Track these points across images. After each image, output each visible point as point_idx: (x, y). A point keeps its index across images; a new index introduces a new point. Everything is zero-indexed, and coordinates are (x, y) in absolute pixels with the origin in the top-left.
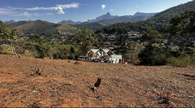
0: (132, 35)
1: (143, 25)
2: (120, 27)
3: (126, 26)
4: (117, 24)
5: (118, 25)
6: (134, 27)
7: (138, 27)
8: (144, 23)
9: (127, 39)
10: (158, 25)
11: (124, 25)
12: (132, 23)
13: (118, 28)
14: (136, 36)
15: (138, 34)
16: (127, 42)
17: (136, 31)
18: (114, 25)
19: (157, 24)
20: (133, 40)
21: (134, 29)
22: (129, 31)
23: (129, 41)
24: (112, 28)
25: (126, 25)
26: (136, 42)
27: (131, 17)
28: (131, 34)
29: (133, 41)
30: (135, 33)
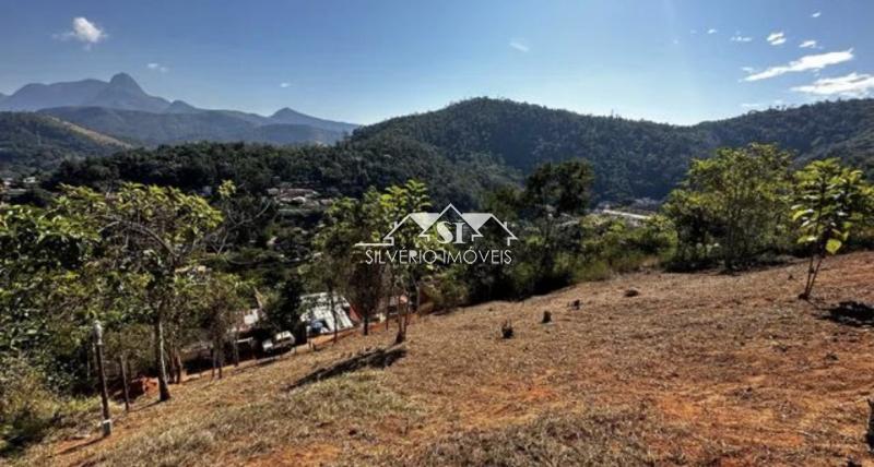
0: (289, 200)
1: (326, 164)
2: (227, 164)
3: (256, 160)
4: (209, 147)
5: (210, 152)
6: (291, 169)
7: (308, 170)
8: (328, 156)
9: (273, 221)
10: (374, 169)
11: (243, 156)
12: (280, 152)
13: (218, 167)
14: (310, 208)
15: (313, 198)
16: (275, 233)
17: (303, 184)
18: (186, 152)
19: (371, 165)
20: (297, 225)
21: (293, 177)
22: (272, 185)
23: (282, 226)
24: (178, 162)
25: (254, 155)
26: (312, 231)
27: (260, 124)
28: (284, 199)
29: (298, 229)
30: (303, 195)
